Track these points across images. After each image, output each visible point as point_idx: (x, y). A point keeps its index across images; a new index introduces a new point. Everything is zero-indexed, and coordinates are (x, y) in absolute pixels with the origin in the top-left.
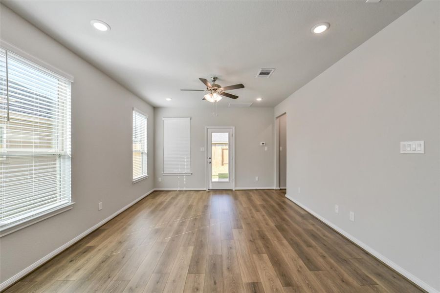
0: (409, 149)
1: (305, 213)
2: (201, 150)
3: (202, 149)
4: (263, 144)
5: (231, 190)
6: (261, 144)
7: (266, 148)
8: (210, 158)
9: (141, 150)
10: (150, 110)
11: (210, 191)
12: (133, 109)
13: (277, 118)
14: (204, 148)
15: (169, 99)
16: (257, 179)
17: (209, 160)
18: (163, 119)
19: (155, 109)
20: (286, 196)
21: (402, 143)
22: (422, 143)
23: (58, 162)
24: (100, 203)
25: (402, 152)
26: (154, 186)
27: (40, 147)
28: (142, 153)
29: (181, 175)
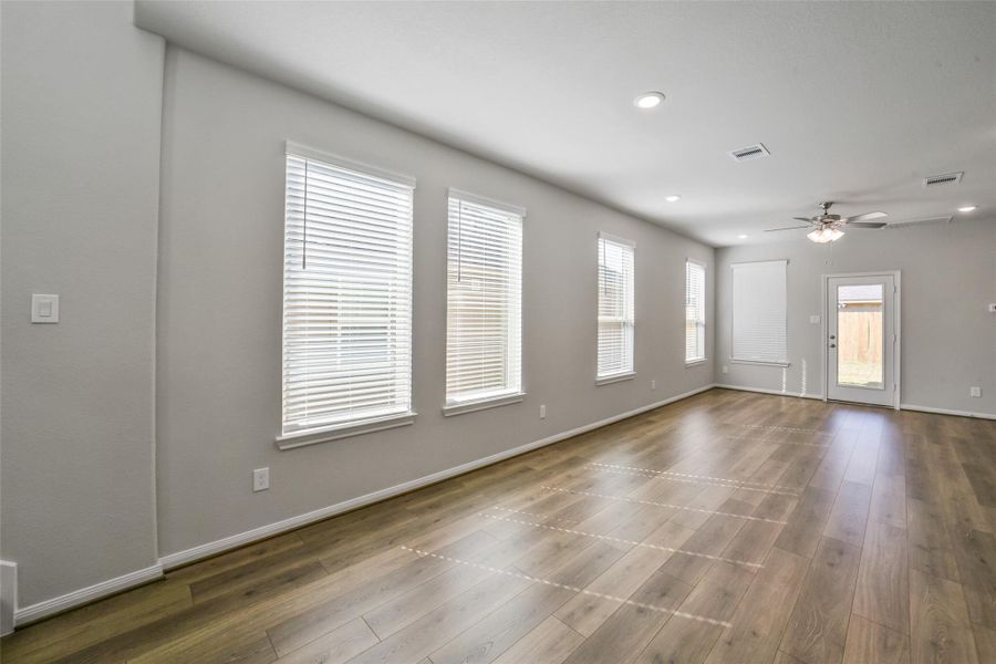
2: (812, 321)
3: (814, 319)
6: (990, 310)
8: (833, 338)
9: (696, 319)
10: (707, 255)
11: (830, 401)
12: (687, 260)
14: (818, 317)
16: (975, 392)
17: (832, 342)
18: (732, 266)
19: (718, 252)
23: (622, 329)
26: (715, 379)
28: (697, 324)
29: (768, 365)
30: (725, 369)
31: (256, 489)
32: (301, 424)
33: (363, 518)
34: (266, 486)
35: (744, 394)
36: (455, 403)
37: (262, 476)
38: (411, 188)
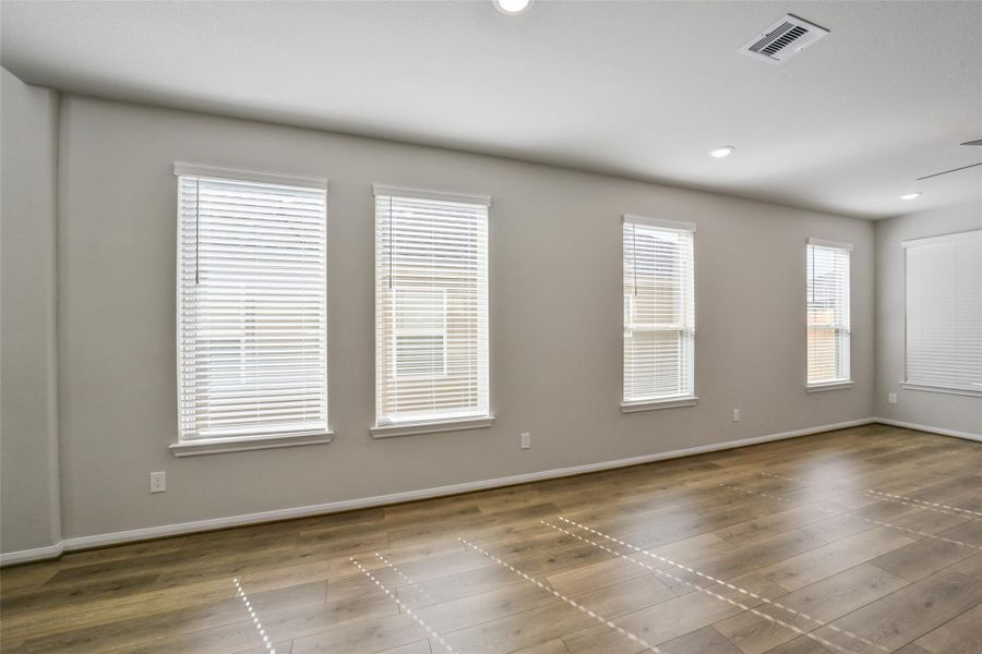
9: (833, 324)
12: (807, 242)
18: (904, 244)
19: (878, 226)
23: (679, 341)
24: (736, 411)
27: (662, 322)
28: (837, 331)
30: (893, 398)
31: (153, 491)
32: (202, 433)
33: (252, 536)
34: (163, 488)
35: (927, 438)
36: (391, 424)
37: (159, 479)
38: (325, 191)
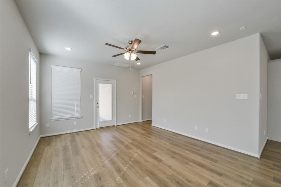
0: (240, 97)
1: (173, 133)
3: (91, 96)
4: (134, 93)
5: (114, 126)
6: (133, 93)
7: (135, 96)
8: (98, 103)
13: (142, 77)
14: (93, 95)
15: (68, 49)
16: (130, 116)
17: (97, 105)
18: (52, 66)
20: (152, 125)
21: (237, 95)
22: (247, 95)
25: (237, 99)
26: (41, 133)
29: (72, 119)
30: (47, 125)
